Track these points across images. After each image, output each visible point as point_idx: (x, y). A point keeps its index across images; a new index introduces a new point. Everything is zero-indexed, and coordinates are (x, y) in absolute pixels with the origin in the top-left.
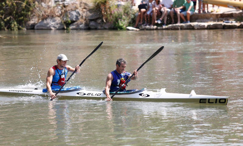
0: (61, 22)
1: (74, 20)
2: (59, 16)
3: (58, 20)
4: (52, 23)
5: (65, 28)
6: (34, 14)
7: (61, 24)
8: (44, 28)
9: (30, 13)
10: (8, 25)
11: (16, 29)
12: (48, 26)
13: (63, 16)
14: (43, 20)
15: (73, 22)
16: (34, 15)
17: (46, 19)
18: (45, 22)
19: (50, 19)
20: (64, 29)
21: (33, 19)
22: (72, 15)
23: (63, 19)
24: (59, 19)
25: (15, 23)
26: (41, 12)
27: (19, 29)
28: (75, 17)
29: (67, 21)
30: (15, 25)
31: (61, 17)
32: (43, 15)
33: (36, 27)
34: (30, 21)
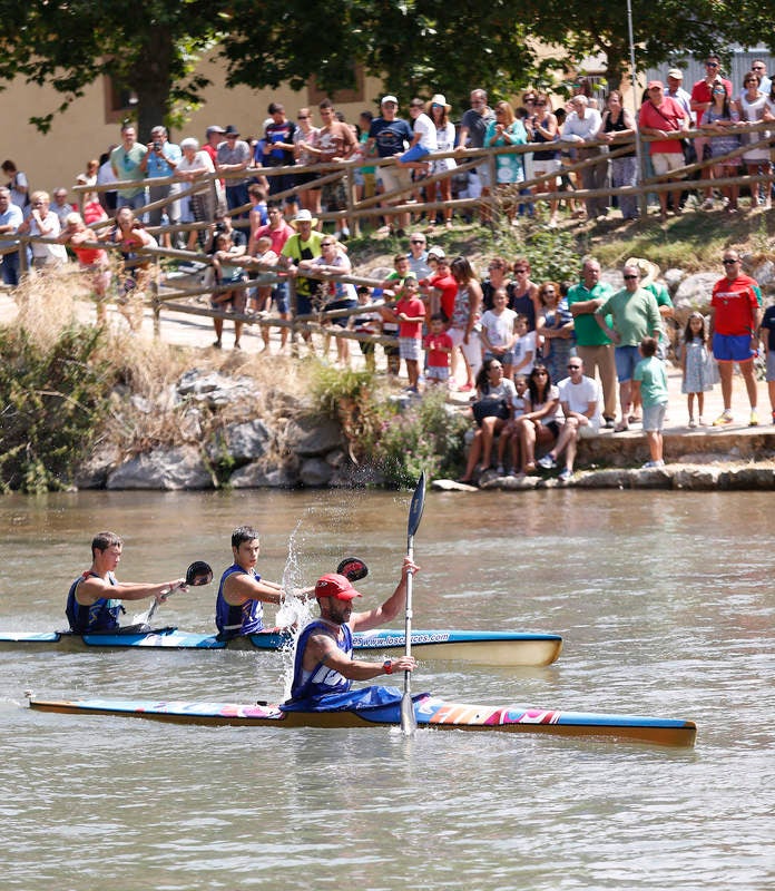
0: (202, 463)
1: (248, 455)
2: (192, 444)
3: (191, 456)
4: (169, 467)
5: (216, 483)
6: (105, 434)
7: (200, 469)
8: (139, 484)
9: (91, 433)
10: (15, 474)
11: (41, 488)
12: (155, 476)
13: (210, 441)
14: (137, 455)
15: (242, 462)
16: (107, 440)
17: (148, 451)
18: (144, 463)
19: (161, 454)
20: (209, 488)
21: (103, 454)
22: (241, 437)
23: (209, 454)
24: (193, 451)
25: (40, 468)
26: (132, 427)
27: (52, 488)
28: (249, 446)
29: (222, 460)
30: (37, 476)
31: (202, 444)
32: (136, 439)
33: (111, 482)
34: (91, 459)
